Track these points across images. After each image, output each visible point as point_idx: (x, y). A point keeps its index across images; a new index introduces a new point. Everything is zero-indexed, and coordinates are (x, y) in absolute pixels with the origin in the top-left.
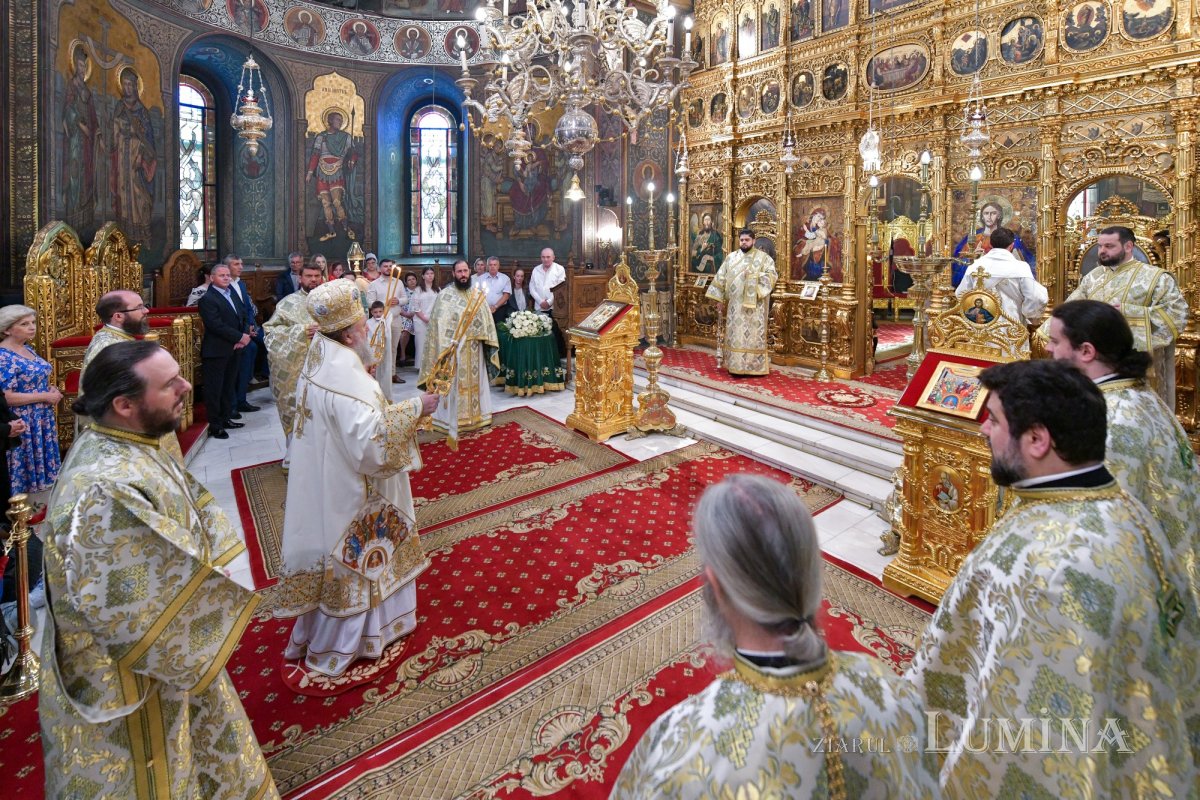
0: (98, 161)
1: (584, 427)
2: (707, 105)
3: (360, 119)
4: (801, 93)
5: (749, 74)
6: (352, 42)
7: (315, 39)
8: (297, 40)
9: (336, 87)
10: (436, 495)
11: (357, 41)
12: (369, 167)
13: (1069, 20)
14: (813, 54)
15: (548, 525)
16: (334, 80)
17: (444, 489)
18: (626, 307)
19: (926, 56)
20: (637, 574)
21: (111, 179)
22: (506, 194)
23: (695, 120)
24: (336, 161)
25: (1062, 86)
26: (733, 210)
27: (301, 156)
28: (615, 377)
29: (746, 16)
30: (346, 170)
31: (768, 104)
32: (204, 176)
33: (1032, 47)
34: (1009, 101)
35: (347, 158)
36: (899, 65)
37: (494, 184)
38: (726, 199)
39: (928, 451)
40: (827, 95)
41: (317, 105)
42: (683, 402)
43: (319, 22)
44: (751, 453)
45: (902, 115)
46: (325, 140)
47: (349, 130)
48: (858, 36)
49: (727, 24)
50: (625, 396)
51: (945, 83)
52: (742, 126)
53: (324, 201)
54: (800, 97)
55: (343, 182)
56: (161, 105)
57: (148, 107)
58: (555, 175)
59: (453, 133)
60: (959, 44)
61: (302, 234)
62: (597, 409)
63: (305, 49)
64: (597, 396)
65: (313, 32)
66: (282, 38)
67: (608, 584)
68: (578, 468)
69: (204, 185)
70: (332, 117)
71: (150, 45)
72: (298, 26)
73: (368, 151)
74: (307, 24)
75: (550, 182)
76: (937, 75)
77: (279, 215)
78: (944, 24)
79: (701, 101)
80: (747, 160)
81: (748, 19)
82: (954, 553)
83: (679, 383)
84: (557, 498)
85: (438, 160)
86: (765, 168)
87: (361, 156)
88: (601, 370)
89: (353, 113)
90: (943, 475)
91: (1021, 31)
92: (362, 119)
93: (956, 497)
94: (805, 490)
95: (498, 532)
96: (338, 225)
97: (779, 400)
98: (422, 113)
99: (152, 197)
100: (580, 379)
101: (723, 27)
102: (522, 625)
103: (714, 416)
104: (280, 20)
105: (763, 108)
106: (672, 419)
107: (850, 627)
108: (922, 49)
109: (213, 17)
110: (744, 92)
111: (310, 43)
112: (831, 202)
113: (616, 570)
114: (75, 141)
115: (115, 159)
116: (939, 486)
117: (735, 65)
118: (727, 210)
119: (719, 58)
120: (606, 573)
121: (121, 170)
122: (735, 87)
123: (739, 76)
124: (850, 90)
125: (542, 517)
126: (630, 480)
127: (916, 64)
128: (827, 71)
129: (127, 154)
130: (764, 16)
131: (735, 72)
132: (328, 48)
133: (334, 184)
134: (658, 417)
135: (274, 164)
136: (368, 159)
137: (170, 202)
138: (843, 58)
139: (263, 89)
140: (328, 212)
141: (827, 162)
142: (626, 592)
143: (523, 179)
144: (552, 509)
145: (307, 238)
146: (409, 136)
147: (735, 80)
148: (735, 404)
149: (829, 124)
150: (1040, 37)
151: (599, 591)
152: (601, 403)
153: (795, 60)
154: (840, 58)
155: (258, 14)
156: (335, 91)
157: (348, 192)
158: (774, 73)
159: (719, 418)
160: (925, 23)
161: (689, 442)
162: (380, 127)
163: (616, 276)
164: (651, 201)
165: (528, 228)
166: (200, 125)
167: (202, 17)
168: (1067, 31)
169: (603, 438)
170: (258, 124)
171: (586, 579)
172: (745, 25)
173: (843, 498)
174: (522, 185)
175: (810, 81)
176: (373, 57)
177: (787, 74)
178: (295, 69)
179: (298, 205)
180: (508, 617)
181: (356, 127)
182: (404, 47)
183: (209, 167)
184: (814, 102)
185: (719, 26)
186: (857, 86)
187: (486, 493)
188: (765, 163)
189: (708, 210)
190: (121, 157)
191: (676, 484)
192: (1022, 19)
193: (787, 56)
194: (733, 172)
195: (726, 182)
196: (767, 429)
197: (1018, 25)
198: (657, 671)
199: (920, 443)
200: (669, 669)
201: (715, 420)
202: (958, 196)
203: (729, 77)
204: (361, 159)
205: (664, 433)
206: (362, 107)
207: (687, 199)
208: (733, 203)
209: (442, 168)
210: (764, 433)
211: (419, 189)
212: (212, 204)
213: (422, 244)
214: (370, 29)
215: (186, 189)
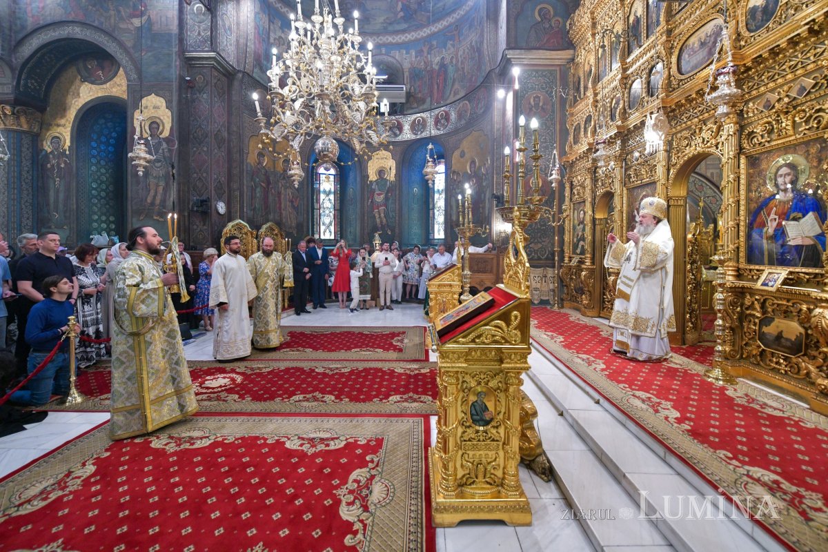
0: (271, 198)
3: (393, 171)
6: (390, 132)
9: (382, 156)
11: (392, 131)
12: (398, 197)
16: (381, 153)
21: (278, 205)
24: (382, 194)
26: (593, 205)
30: (387, 198)
35: (388, 192)
40: (651, 94)
41: (373, 167)
46: (377, 184)
47: (389, 178)
53: (376, 215)
55: (385, 205)
58: (483, 192)
59: (446, 174)
61: (366, 231)
70: (381, 172)
73: (398, 188)
75: (481, 195)
85: (441, 190)
87: (395, 191)
89: (390, 169)
92: (395, 171)
96: (383, 227)
99: (297, 213)
114: (258, 190)
115: (279, 197)
121: (282, 201)
129: (285, 195)
133: (381, 206)
136: (397, 192)
140: (378, 220)
157: (388, 210)
176: (399, 138)
181: (391, 176)
182: (415, 129)
189: (582, 206)
190: (282, 196)
206: (395, 165)
207: (571, 199)
211: (433, 209)
212: (338, 219)
213: (434, 239)
214: (399, 122)
215: (327, 212)
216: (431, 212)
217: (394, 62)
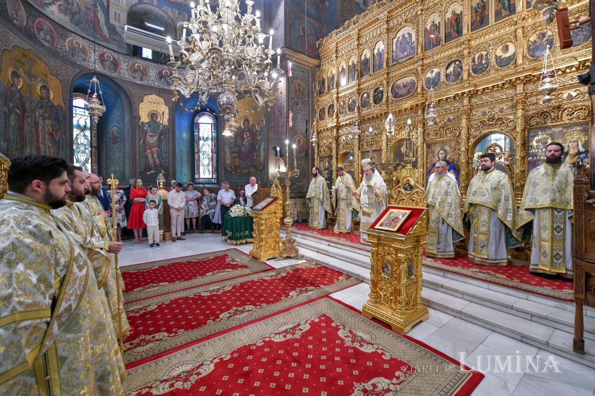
0: (27, 129)
1: (256, 255)
2: (326, 110)
3: (167, 117)
4: (365, 102)
5: (344, 94)
6: (162, 80)
7: (144, 78)
8: (134, 78)
9: (155, 101)
11: (165, 79)
12: (171, 140)
13: (474, 61)
14: (369, 83)
15: (220, 293)
16: (153, 97)
18: (276, 199)
19: (416, 81)
20: (251, 311)
21: (35, 138)
22: (236, 153)
23: (322, 118)
24: (155, 136)
25: (470, 91)
26: (337, 159)
27: (137, 133)
28: (270, 232)
29: (342, 67)
30: (160, 141)
31: (351, 109)
32: (91, 142)
33: (459, 74)
34: (449, 100)
35: (161, 135)
36: (405, 86)
37: (231, 148)
38: (334, 153)
39: (381, 248)
40: (375, 103)
41: (145, 109)
42: (305, 245)
43: (146, 70)
44: (328, 264)
45: (405, 109)
46: (149, 126)
47: (161, 122)
48: (388, 73)
49: (334, 72)
50: (276, 241)
51: (423, 94)
52: (341, 119)
53: (149, 155)
54: (365, 104)
55: (159, 147)
56: (63, 104)
57: (56, 105)
58: (257, 144)
59: (214, 125)
60: (429, 75)
61: (138, 171)
62: (262, 246)
63: (139, 82)
64: (261, 240)
65: (143, 74)
66: (127, 76)
67: (235, 314)
68: (247, 271)
69: (91, 147)
70: (153, 115)
71: (57, 75)
72: (135, 71)
73: (171, 132)
74: (139, 70)
75: (255, 146)
76: (419, 90)
77: (127, 161)
78: (423, 66)
79: (324, 108)
80: (343, 135)
81: (343, 69)
82: (390, 296)
83: (306, 238)
84: (229, 282)
85: (207, 138)
86: (350, 138)
87: (167, 134)
88: (262, 228)
89: (163, 114)
90: (386, 260)
91: (454, 67)
92: (168, 116)
93: (390, 270)
94: (347, 279)
95: (195, 295)
96: (156, 167)
97: (348, 243)
98: (200, 116)
99: (58, 148)
100: (255, 233)
101: (333, 73)
102: (185, 330)
103: (317, 250)
104: (125, 68)
106: (297, 251)
107: (339, 329)
108: (414, 78)
109: (91, 64)
110: (342, 103)
111: (142, 80)
112: (377, 152)
113: (242, 309)
114: (12, 117)
115: (37, 128)
116: (384, 265)
117: (338, 90)
118: (335, 159)
119: (331, 87)
120: (237, 310)
121: (40, 134)
122: (338, 101)
123: (340, 95)
124: (384, 99)
125: (218, 290)
126: (267, 276)
127: (411, 87)
128: (375, 91)
129: (44, 127)
130: (349, 66)
131: (338, 93)
132: (150, 82)
133: (154, 147)
134: (290, 251)
135: (124, 137)
136: (171, 136)
137: (68, 152)
138: (382, 84)
139: (101, 92)
140: (151, 160)
141: (375, 134)
142: (242, 317)
143: (243, 145)
144: (225, 287)
145: (141, 173)
146: (193, 127)
147: (338, 97)
148: (328, 245)
149: (375, 115)
150: (462, 69)
151: (230, 317)
152: (263, 244)
153: (362, 87)
154: (380, 85)
155: (114, 64)
156: (154, 103)
157: (161, 151)
158: (353, 93)
159: (320, 251)
160: (415, 66)
161: (304, 261)
162: (177, 121)
163: (274, 185)
165: (246, 169)
166: (89, 118)
167: (85, 64)
168: (473, 66)
169: (264, 260)
170: (97, 109)
171: (226, 313)
172: (342, 71)
173: (363, 282)
174: (243, 148)
175: (368, 96)
177: (359, 94)
178: (134, 91)
179: (136, 157)
180: (181, 327)
181: (165, 120)
183: (93, 138)
184: (370, 106)
185: (331, 72)
186: (388, 97)
187: (198, 281)
188: (350, 136)
189: (327, 159)
190: (40, 127)
191: (288, 277)
192: (455, 61)
193: (359, 85)
194: (337, 140)
195: (334, 146)
196: (337, 255)
197: (453, 64)
198: (239, 347)
199: (378, 245)
200: (245, 346)
201: (318, 252)
202: (429, 146)
203: (335, 96)
204: (167, 136)
205: (293, 258)
206: (168, 111)
208: (337, 155)
209: (210, 142)
210: (336, 256)
211: (199, 152)
212: (95, 156)
213: (200, 178)
214: (171, 74)
215: (82, 148)
216: (196, 155)
217: (166, 16)
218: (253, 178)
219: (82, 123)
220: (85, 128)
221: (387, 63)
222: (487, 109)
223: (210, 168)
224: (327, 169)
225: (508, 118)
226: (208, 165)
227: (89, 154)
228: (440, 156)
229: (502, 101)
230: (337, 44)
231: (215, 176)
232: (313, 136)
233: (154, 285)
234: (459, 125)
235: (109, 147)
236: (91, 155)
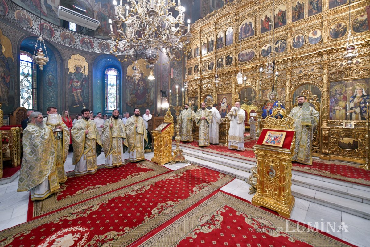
1: (156, 161)
2: (193, 69)
3: (87, 70)
4: (220, 64)
5: (205, 59)
6: (84, 45)
7: (72, 43)
8: (65, 42)
9: (79, 58)
10: (105, 184)
11: (86, 45)
12: (90, 85)
13: (294, 40)
14: (223, 53)
15: (143, 191)
16: (78, 56)
17: (108, 182)
18: (169, 124)
19: (255, 52)
20: (173, 206)
22: (134, 94)
23: (190, 73)
24: (79, 82)
25: (292, 58)
26: (201, 99)
27: (67, 80)
28: (166, 145)
29: (204, 42)
30: (82, 85)
31: (210, 68)
32: (32, 85)
33: (284, 48)
34: (277, 63)
35: (83, 81)
36: (247, 55)
37: (130, 91)
38: (199, 95)
39: (266, 159)
40: (227, 64)
41: (72, 64)
42: (187, 153)
43: (73, 37)
44: (207, 166)
45: (248, 69)
46: (75, 75)
47: (83, 73)
48: (236, 46)
49: (199, 45)
50: (169, 151)
51: (260, 59)
52: (203, 74)
53: (75, 95)
54: (219, 65)
55: (81, 89)
56: (12, 57)
57: (7, 57)
58: (149, 88)
59: (118, 77)
60: (264, 48)
61: (67, 105)
62: (161, 155)
63: (68, 45)
64: (161, 151)
65: (71, 40)
66: (59, 41)
67: (163, 210)
68: (154, 173)
70: (78, 68)
71: (8, 36)
72: (65, 38)
73: (90, 79)
74: (68, 38)
75: (147, 90)
76: (258, 57)
77: (59, 99)
78: (259, 42)
79: (191, 67)
80: (205, 84)
81: (205, 43)
82: (274, 191)
83: (185, 148)
84: (146, 183)
85: (113, 85)
86: (209, 86)
87: (87, 81)
88: (162, 143)
89: (85, 67)
90: (271, 166)
91: (281, 43)
92: (88, 69)
93: (275, 173)
94: (224, 176)
95: (125, 195)
96: (80, 103)
97: (215, 151)
98: (108, 70)
99: (9, 88)
100: (156, 147)
101: (198, 46)
102: (130, 228)
103: (196, 157)
104: (59, 35)
105: (209, 69)
106: (184, 158)
108: (253, 50)
109: (34, 31)
110: (204, 64)
111: (70, 44)
112: (229, 95)
113: (165, 205)
116: (269, 170)
117: (201, 56)
118: (199, 99)
119: (196, 55)
120: (162, 206)
122: (201, 63)
123: (202, 60)
124: (233, 62)
125: (141, 189)
126: (171, 176)
127: (251, 54)
128: (227, 57)
130: (209, 42)
131: (201, 58)
132: (76, 46)
133: (78, 89)
134: (180, 158)
135: (57, 82)
136: (90, 82)
137: (16, 91)
138: (231, 53)
140: (76, 98)
141: (227, 83)
142: (169, 213)
143: (139, 89)
144: (145, 186)
145: (69, 106)
146: (104, 77)
147: (201, 61)
148: (202, 153)
149: (228, 72)
150: (286, 44)
151: (160, 212)
152: (162, 154)
153: (218, 54)
154: (230, 53)
155: (51, 32)
156: (78, 60)
157: (83, 92)
158: (212, 58)
159: (198, 157)
160: (254, 42)
161: (189, 164)
162: (94, 73)
163: (167, 115)
164: (177, 91)
165: (141, 104)
166: (31, 68)
167: (29, 30)
168: (293, 43)
169: (163, 164)
170: (43, 59)
171: (155, 209)
172: (204, 45)
173: (235, 178)
174: (139, 91)
175: (222, 60)
176: (91, 50)
177: (216, 59)
178: (64, 51)
179: (65, 96)
181: (86, 72)
182: (102, 48)
184: (223, 66)
185: (196, 45)
186: (235, 61)
187: (123, 182)
188: (209, 85)
189: (193, 99)
191: (185, 176)
192: (281, 40)
193: (216, 53)
194: (200, 87)
195: (199, 90)
196: (212, 159)
197: (280, 42)
198: (180, 241)
199: (263, 157)
201: (197, 158)
202: (263, 91)
203: (199, 60)
204: (87, 82)
205: (181, 162)
206: (88, 66)
207: (187, 96)
208: (201, 96)
209: (115, 87)
210: (211, 161)
211: (107, 94)
212: (35, 95)
213: (108, 110)
214: (90, 41)
215: (26, 89)
216: (106, 96)
217: (87, 3)
218: (148, 110)
219: (26, 72)
220: (28, 75)
221: (235, 40)
222: (302, 69)
223: (115, 104)
224: (193, 105)
225: (317, 75)
226: (114, 102)
227: (31, 94)
228: (271, 97)
229: (313, 64)
230: (201, 28)
231: (118, 109)
232: (186, 84)
233: (91, 187)
234: (284, 79)
235: (46, 89)
236: (32, 94)
